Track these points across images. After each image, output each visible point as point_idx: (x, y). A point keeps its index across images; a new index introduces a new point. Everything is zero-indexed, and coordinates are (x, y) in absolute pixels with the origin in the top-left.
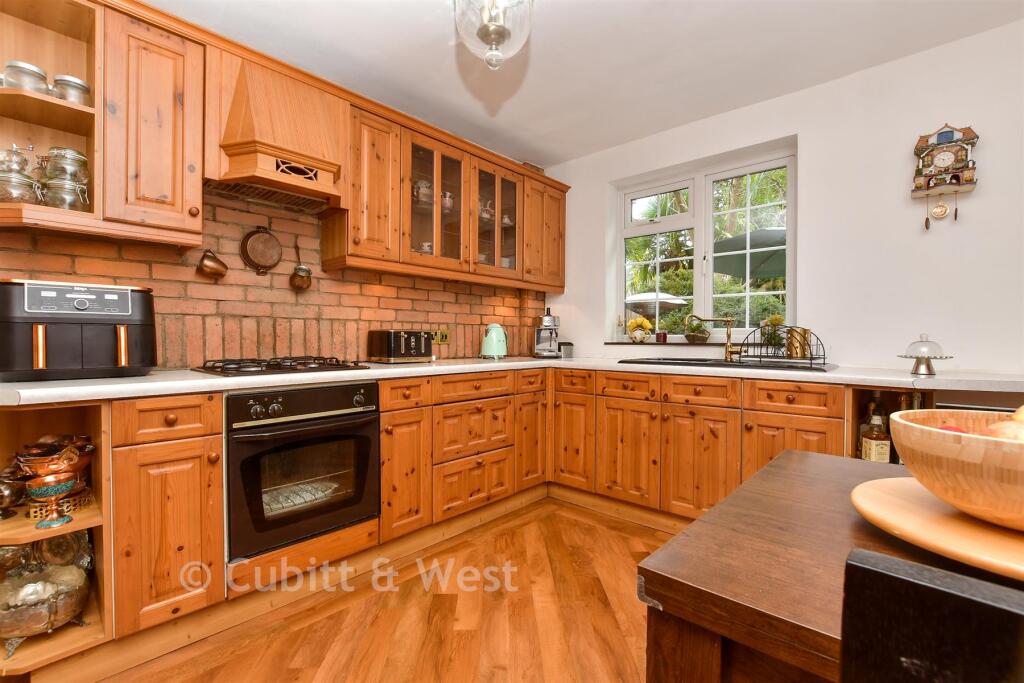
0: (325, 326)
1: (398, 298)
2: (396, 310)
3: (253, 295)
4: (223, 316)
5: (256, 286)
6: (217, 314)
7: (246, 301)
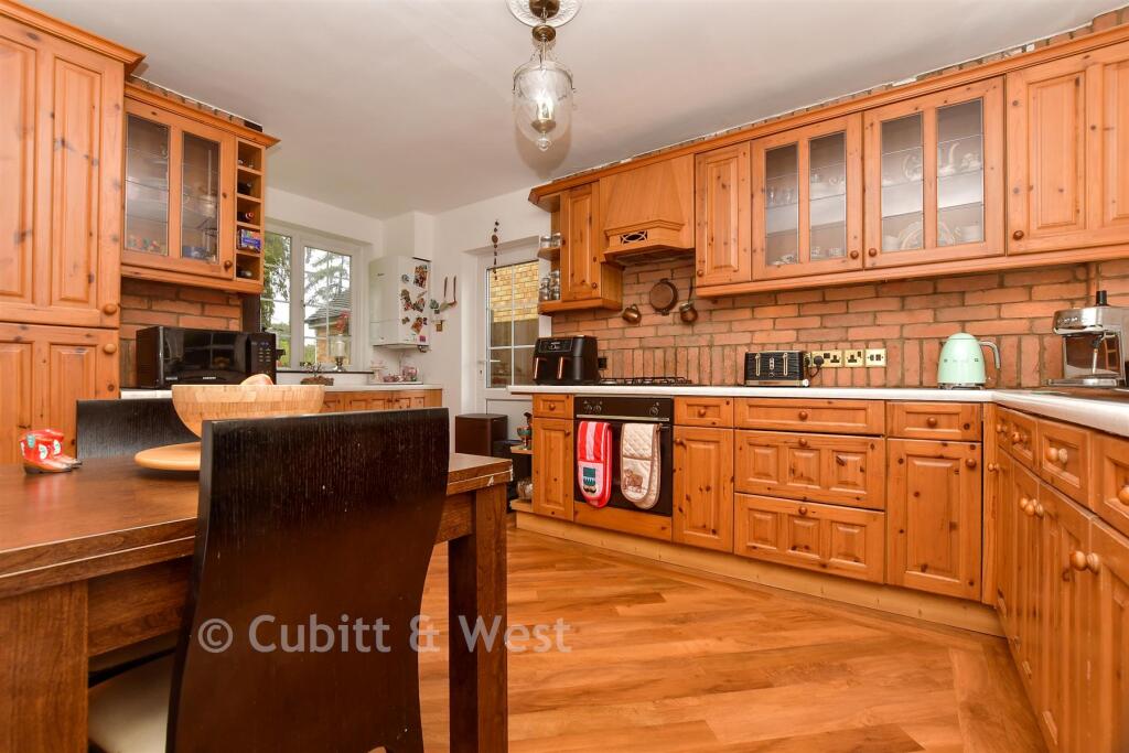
0: (717, 352)
1: (800, 316)
2: (798, 330)
3: (661, 331)
4: (643, 348)
5: (663, 324)
6: (641, 348)
7: (657, 336)
